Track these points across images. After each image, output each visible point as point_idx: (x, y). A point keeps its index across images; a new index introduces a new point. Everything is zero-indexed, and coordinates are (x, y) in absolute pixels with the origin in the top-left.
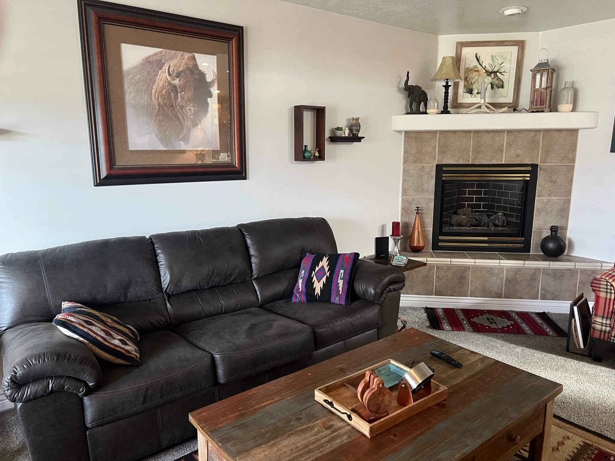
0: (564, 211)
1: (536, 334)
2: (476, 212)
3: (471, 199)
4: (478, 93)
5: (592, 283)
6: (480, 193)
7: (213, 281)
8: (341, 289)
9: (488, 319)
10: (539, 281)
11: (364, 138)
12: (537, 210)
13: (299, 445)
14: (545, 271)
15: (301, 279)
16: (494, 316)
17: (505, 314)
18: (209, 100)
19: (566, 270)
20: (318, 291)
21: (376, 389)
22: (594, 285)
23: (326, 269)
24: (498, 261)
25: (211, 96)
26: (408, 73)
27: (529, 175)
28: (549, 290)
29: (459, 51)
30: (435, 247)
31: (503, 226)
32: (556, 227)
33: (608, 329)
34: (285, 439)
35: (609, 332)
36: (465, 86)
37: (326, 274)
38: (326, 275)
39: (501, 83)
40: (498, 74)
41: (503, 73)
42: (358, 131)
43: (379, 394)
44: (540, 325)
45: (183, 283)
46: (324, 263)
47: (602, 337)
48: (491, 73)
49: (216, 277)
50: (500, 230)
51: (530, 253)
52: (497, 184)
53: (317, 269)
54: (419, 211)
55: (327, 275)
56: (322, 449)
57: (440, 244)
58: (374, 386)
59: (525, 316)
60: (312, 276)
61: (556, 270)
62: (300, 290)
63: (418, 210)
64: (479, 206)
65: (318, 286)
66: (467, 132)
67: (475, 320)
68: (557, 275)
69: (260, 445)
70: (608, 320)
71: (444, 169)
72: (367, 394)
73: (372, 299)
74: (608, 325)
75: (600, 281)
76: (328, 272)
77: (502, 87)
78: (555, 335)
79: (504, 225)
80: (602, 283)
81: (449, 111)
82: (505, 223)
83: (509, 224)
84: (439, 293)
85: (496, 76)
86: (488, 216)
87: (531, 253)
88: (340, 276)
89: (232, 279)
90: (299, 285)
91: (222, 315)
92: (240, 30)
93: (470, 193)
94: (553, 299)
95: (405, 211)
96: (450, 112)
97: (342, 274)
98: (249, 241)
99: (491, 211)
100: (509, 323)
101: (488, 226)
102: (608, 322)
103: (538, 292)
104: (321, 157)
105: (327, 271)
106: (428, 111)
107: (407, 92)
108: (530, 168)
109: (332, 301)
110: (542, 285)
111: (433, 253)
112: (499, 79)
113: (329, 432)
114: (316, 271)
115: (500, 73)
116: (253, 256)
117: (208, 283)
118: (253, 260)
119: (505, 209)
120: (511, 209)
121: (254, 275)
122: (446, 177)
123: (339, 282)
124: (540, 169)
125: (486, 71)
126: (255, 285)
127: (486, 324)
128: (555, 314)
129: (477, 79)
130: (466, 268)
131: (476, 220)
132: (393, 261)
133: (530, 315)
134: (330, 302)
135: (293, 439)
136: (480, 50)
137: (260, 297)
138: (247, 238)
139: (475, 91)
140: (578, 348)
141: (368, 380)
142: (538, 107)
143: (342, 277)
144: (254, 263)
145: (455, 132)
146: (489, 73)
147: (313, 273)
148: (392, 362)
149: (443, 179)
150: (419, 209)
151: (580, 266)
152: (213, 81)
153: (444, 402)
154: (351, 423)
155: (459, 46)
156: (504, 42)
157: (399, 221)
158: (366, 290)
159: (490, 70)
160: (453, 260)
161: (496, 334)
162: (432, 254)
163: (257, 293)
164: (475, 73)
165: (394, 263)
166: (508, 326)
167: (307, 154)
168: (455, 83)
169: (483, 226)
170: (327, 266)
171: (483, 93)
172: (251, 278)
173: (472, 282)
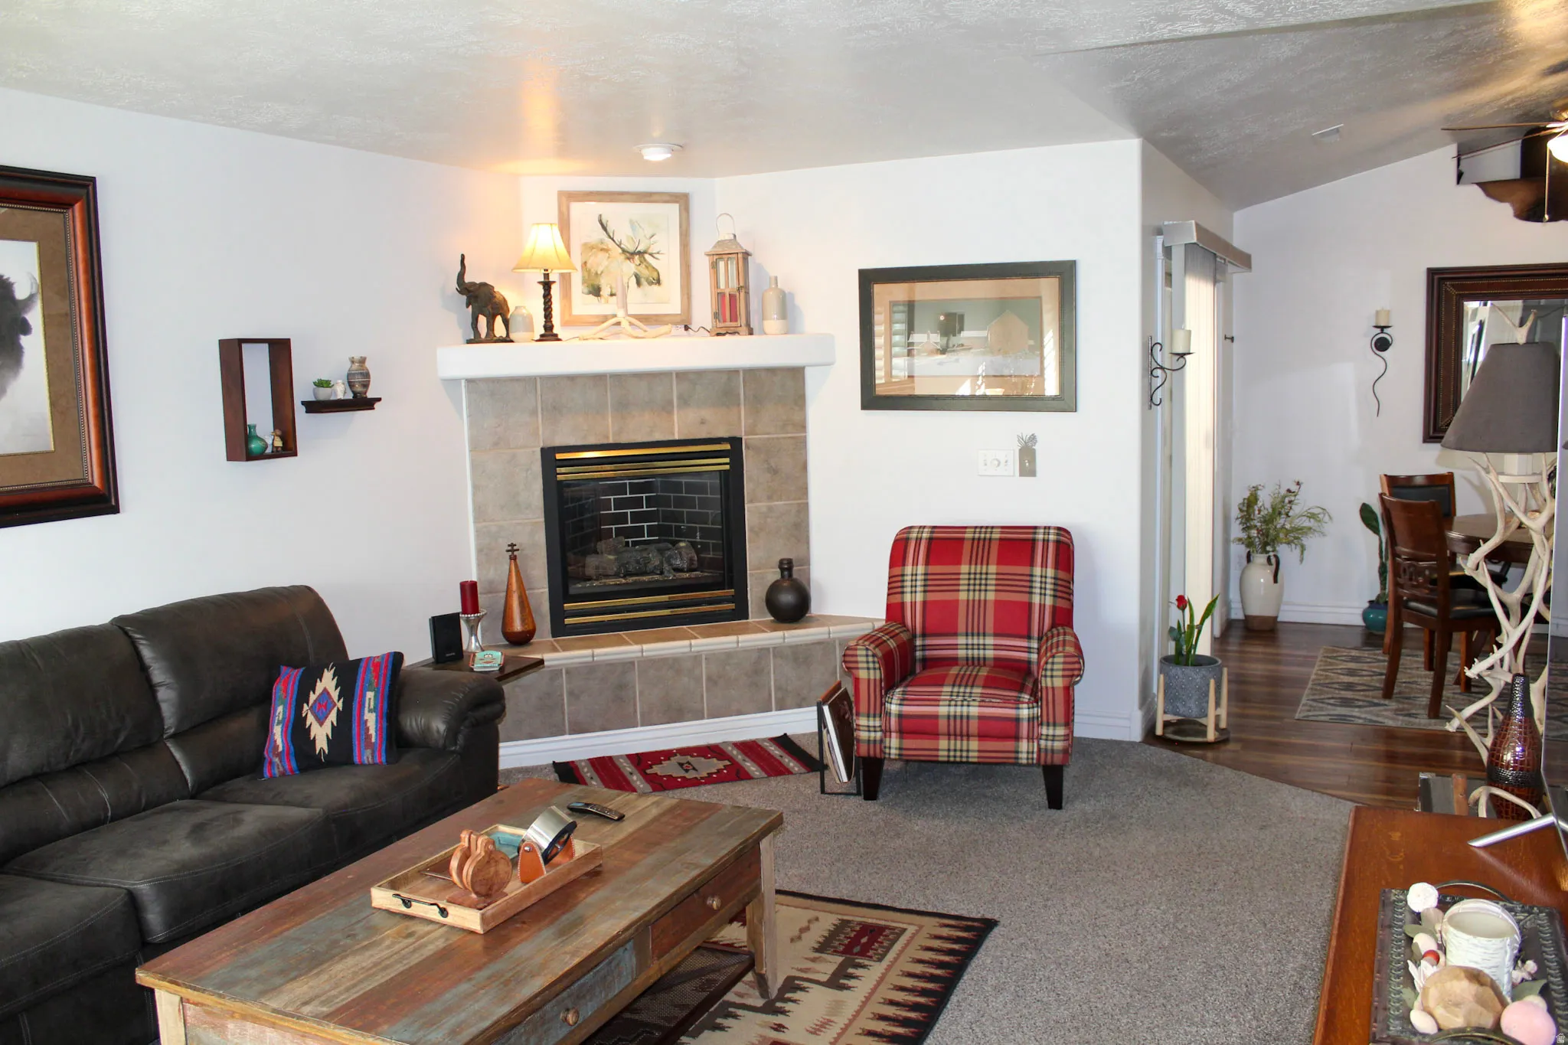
0: (800, 529)
1: (769, 775)
2: (635, 543)
3: (622, 518)
4: (612, 295)
5: (844, 656)
6: (638, 503)
7: (77, 751)
8: (372, 731)
9: (681, 765)
10: (769, 673)
11: (379, 400)
12: (751, 530)
13: (364, 964)
14: (778, 651)
15: (278, 724)
16: (692, 756)
17: (713, 751)
18: (24, 340)
19: (813, 644)
20: (321, 744)
21: (483, 854)
22: (848, 659)
23: (335, 694)
24: (686, 643)
25: (26, 329)
26: (463, 257)
27: (727, 460)
28: (789, 688)
29: (564, 209)
30: (559, 629)
31: (690, 570)
32: (790, 562)
33: (879, 735)
34: (337, 962)
35: (881, 741)
36: (584, 282)
37: (335, 705)
38: (336, 709)
39: (655, 276)
40: (647, 256)
41: (655, 255)
42: (366, 385)
43: (488, 862)
44: (779, 758)
45: (9, 762)
46: (328, 682)
47: (872, 753)
48: (633, 254)
49: (83, 740)
50: (687, 578)
51: (747, 618)
52: (670, 483)
53: (313, 697)
54: (515, 553)
55: (338, 709)
56: (405, 962)
57: (568, 621)
58: (479, 851)
59: (750, 748)
60: (304, 715)
61: (797, 646)
62: (280, 749)
63: (513, 551)
64: (639, 532)
65: (321, 734)
66: (598, 379)
67: (656, 769)
68: (800, 656)
69: (294, 979)
70: (877, 719)
71: (559, 456)
72: (469, 869)
73: (441, 742)
74: (878, 729)
75: (856, 650)
76: (339, 700)
77: (658, 282)
78: (803, 770)
79: (693, 566)
80: (859, 652)
81: (556, 335)
82: (696, 563)
83: (702, 565)
84: (578, 729)
85: (643, 261)
86: (661, 551)
87: (750, 620)
88: (367, 705)
89: (120, 741)
90: (276, 737)
91: (108, 824)
92: (88, 186)
93: (619, 504)
94: (800, 706)
95: (484, 553)
96: (559, 337)
97: (372, 701)
98: (147, 653)
99: (665, 541)
100: (721, 765)
101: (662, 573)
102: (878, 724)
103: (770, 695)
104: (288, 448)
105: (336, 698)
106: (512, 336)
107: (465, 297)
108: (728, 447)
109: (356, 759)
110: (775, 681)
111: (555, 644)
112: (648, 266)
113: (411, 940)
114: (311, 701)
115: (651, 255)
116: (160, 685)
117: (68, 757)
118: (163, 694)
119: (690, 533)
120: (705, 533)
121: (168, 729)
122: (564, 474)
123: (365, 718)
124: (747, 447)
125: (624, 251)
126: (173, 750)
127: (678, 773)
128: (804, 735)
129: (607, 267)
130: (628, 665)
131: (638, 562)
132: (473, 661)
133: (760, 743)
134: (354, 763)
135: (350, 961)
136: (607, 209)
137: (191, 775)
138: (141, 647)
139: (605, 291)
140: (838, 782)
141: (466, 845)
142: (728, 324)
143: (372, 707)
144: (164, 701)
145: (572, 378)
146: (630, 255)
147: (306, 707)
148: (502, 828)
149: (560, 477)
150: (515, 548)
151: (837, 631)
152: (31, 297)
153: (598, 869)
154: (448, 920)
155: (564, 199)
156: (650, 194)
157: (475, 579)
158: (428, 728)
159: (631, 248)
160: (597, 651)
161: (697, 788)
162: (553, 645)
163: (179, 767)
164: (601, 255)
165: (478, 666)
166: (719, 771)
167: (255, 446)
168: (562, 275)
169: (652, 573)
170: (336, 689)
171: (619, 293)
172: (162, 736)
173: (641, 693)
